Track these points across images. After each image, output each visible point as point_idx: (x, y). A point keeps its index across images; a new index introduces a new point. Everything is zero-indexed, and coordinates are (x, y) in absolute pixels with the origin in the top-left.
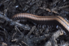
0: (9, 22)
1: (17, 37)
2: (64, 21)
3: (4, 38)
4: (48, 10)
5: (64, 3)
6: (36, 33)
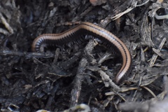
0: (23, 57)
1: (41, 72)
2: (93, 25)
3: (25, 79)
4: (67, 23)
5: (85, 5)
6: (64, 57)
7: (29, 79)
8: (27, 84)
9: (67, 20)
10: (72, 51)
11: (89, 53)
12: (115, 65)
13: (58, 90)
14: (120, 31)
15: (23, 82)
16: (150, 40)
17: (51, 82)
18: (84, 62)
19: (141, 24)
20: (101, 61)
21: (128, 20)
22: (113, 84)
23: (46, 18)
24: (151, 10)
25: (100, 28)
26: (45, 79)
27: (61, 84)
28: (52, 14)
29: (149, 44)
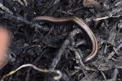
1: (38, 38)
2: (80, 20)
3: (26, 39)
4: (64, 12)
5: (79, 4)
6: (55, 33)
7: (28, 41)
8: (26, 43)
9: (64, 9)
10: (61, 31)
12: (86, 49)
13: (45, 53)
14: (96, 29)
15: (24, 41)
16: (113, 41)
17: (42, 47)
18: (67, 42)
19: (111, 29)
20: (78, 44)
21: (103, 24)
23: (51, 4)
24: (120, 22)
25: (84, 23)
26: (38, 44)
27: (48, 50)
28: (55, 2)
29: (112, 44)
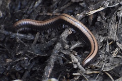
1: (21, 49)
2: (70, 17)
3: (7, 53)
4: (49, 14)
6: (42, 40)
7: (10, 55)
8: (9, 58)
9: (49, 11)
10: (49, 36)
11: (64, 39)
12: (84, 52)
13: (34, 66)
14: (91, 26)
15: (5, 56)
16: (115, 35)
17: (29, 59)
18: (59, 45)
19: (110, 21)
20: (73, 47)
21: (99, 17)
22: (80, 66)
23: (31, 7)
24: (119, 11)
25: (75, 20)
26: (24, 56)
27: (37, 62)
28: (37, 4)
29: (114, 39)
